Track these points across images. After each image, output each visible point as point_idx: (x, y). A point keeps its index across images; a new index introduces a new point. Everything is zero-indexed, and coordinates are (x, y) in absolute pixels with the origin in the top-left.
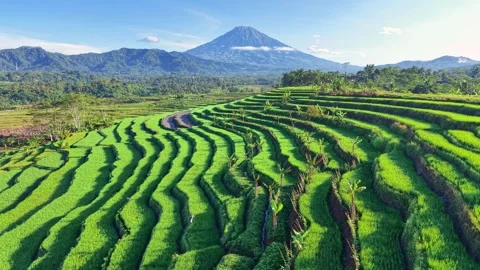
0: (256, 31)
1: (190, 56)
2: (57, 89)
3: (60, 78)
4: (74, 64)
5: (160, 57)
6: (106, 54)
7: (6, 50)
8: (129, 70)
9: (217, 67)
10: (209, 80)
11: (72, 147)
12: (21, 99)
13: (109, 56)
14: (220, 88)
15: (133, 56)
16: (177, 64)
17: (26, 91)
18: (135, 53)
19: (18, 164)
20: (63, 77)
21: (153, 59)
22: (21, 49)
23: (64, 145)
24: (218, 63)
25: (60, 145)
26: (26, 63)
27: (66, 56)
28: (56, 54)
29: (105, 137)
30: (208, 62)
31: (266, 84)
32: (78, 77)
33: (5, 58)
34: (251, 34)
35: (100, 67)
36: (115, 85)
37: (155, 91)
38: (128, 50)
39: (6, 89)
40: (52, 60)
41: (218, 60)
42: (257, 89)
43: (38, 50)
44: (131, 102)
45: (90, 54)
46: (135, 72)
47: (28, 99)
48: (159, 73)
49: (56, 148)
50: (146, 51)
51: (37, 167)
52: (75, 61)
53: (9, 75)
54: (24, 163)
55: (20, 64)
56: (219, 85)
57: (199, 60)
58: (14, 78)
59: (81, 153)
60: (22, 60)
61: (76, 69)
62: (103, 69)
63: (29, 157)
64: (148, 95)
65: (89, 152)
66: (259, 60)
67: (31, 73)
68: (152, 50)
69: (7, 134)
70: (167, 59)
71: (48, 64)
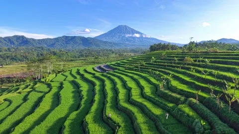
0: (128, 27)
1: (96, 39)
2: (33, 55)
3: (33, 50)
4: (40, 44)
5: (82, 40)
6: (55, 39)
7: (7, 37)
8: (66, 46)
9: (110, 44)
10: (107, 50)
11: (51, 81)
12: (16, 60)
13: (57, 40)
14: (114, 54)
15: (68, 40)
16: (91, 43)
17: (18, 56)
18: (70, 38)
19: (25, 90)
20: (35, 49)
21: (78, 41)
22: (14, 36)
23: (47, 80)
24: (110, 43)
25: (45, 81)
26: (16, 43)
27: (36, 40)
28: (31, 39)
29: (67, 77)
30: (106, 42)
31: (136, 52)
32: (42, 50)
33: (6, 41)
34: (126, 29)
35: (53, 45)
36: (62, 53)
37: (82, 56)
38: (66, 37)
39: (8, 55)
40: (29, 42)
41: (110, 41)
42: (132, 54)
43: (23, 37)
44: (72, 61)
45: (48, 39)
46: (69, 47)
47: (19, 60)
48: (82, 47)
49: (43, 82)
50: (75, 37)
51: (36, 91)
52: (40, 42)
53: (9, 49)
54: (28, 90)
55: (14, 44)
56: (113, 53)
57: (101, 41)
58: (11, 50)
59: (58, 85)
60: (14, 42)
61: (41, 45)
62: (54, 46)
63: (29, 87)
64: (79, 57)
65: (62, 84)
66: (130, 41)
67: (20, 48)
68: (78, 37)
69: (13, 76)
70: (86, 41)
71: (27, 44)
